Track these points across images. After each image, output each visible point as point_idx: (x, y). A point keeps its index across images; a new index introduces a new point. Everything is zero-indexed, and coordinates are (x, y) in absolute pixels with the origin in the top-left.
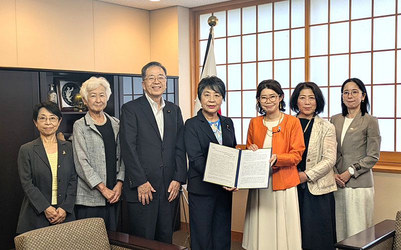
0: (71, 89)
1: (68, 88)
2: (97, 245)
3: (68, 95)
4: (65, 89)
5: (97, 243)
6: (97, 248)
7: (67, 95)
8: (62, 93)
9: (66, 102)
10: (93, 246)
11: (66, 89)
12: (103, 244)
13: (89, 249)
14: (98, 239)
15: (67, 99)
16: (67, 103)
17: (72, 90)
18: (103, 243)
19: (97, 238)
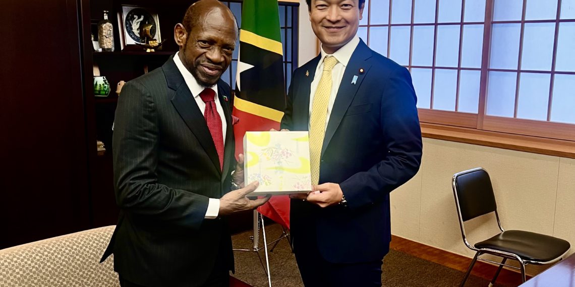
0: (139, 18)
1: (135, 16)
2: (93, 278)
3: (135, 26)
4: (130, 18)
5: (93, 275)
6: (92, 284)
7: (133, 27)
8: (126, 24)
9: (131, 36)
10: (85, 280)
11: (133, 19)
12: (105, 277)
13: (77, 285)
14: (95, 269)
15: (133, 33)
16: (133, 38)
17: (142, 19)
18: (104, 275)
19: (94, 267)
